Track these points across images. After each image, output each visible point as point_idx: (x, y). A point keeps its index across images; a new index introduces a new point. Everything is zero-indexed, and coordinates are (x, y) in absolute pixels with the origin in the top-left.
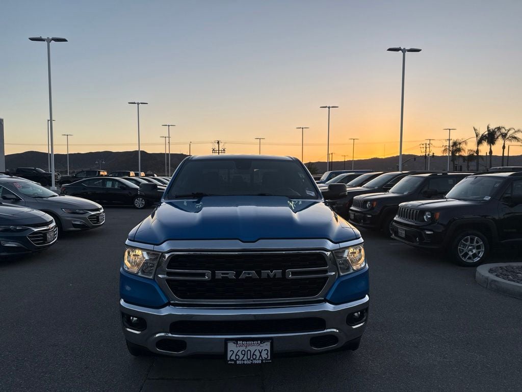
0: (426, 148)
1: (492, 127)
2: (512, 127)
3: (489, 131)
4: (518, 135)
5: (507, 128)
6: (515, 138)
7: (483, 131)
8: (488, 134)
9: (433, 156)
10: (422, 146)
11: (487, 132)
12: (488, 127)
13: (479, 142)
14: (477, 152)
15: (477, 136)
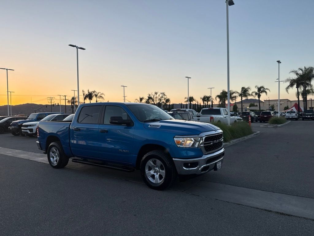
0: (51, 100)
1: (90, 91)
2: (99, 92)
3: (89, 93)
4: (102, 96)
5: (97, 92)
6: (101, 97)
7: (87, 93)
8: (89, 94)
9: (58, 105)
10: (48, 99)
11: (88, 94)
12: (88, 91)
13: (85, 99)
14: (84, 103)
15: (84, 95)
